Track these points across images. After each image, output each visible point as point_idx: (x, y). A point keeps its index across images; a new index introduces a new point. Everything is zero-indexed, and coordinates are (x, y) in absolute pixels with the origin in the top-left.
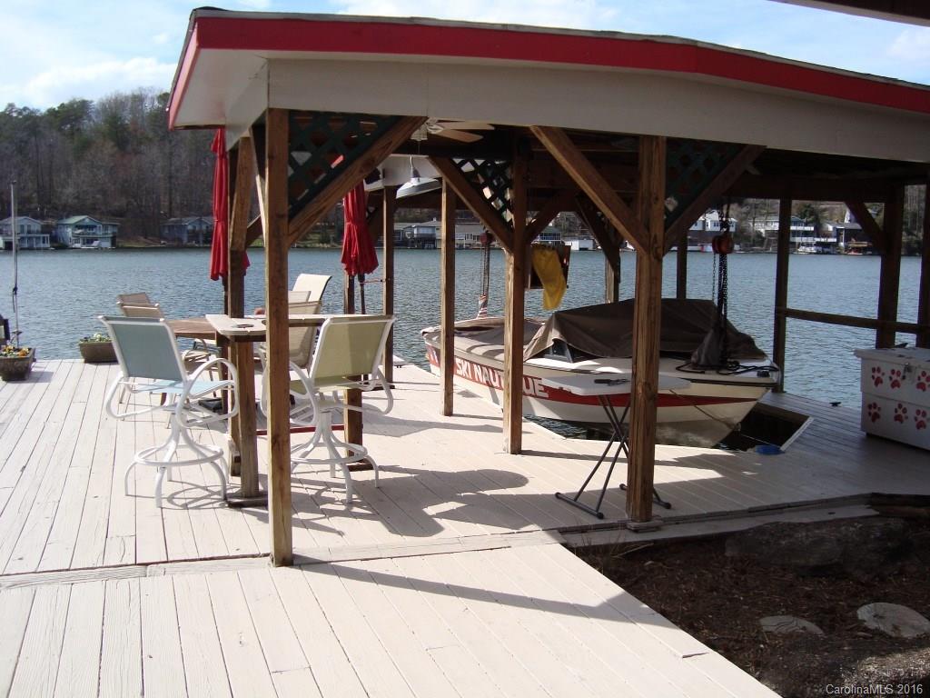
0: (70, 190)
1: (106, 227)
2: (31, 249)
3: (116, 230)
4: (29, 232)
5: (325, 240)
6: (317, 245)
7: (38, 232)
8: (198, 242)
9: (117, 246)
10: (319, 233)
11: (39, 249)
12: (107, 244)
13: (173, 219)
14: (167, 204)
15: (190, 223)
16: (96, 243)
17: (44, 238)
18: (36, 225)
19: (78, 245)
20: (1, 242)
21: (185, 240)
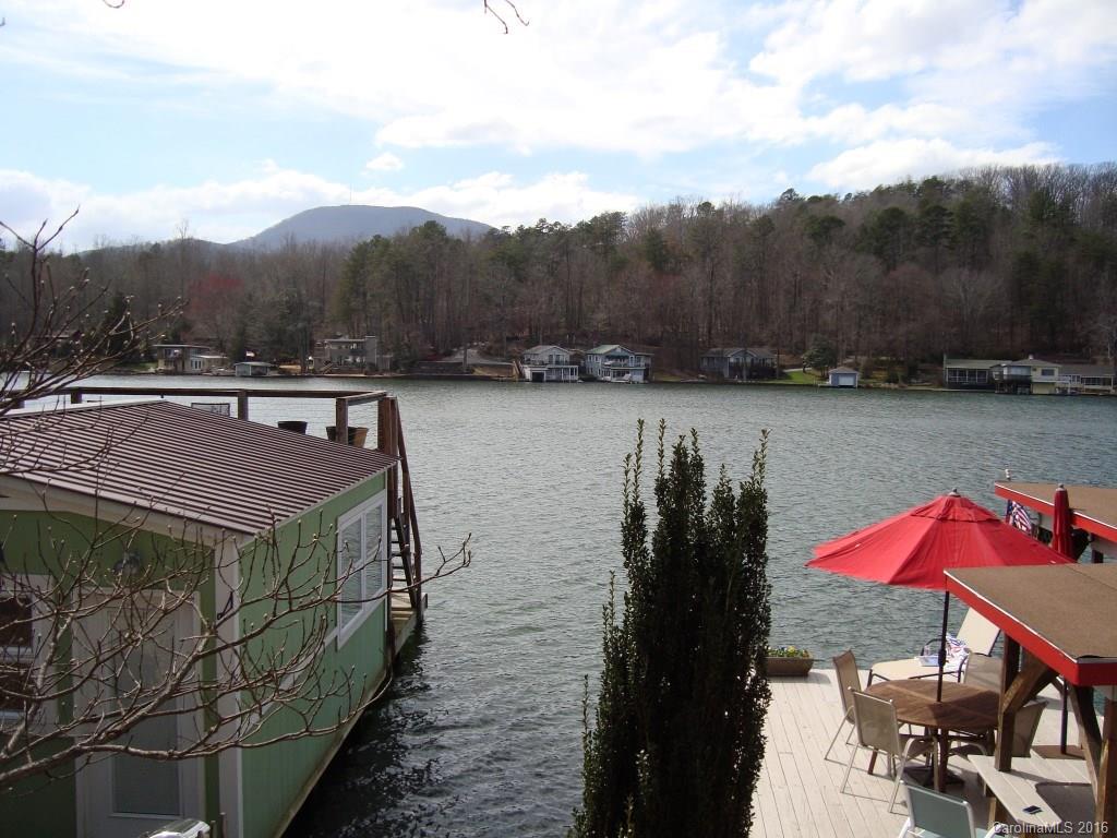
0: (601, 316)
1: (638, 358)
2: (558, 381)
3: (649, 362)
4: (557, 363)
5: (893, 379)
6: (883, 385)
7: (566, 363)
8: (741, 377)
9: (651, 380)
10: (885, 370)
11: (567, 381)
12: (639, 378)
13: (714, 350)
14: (706, 330)
15: (733, 355)
16: (627, 377)
17: (572, 369)
18: (565, 355)
19: (608, 378)
20: (528, 373)
21: (727, 374)
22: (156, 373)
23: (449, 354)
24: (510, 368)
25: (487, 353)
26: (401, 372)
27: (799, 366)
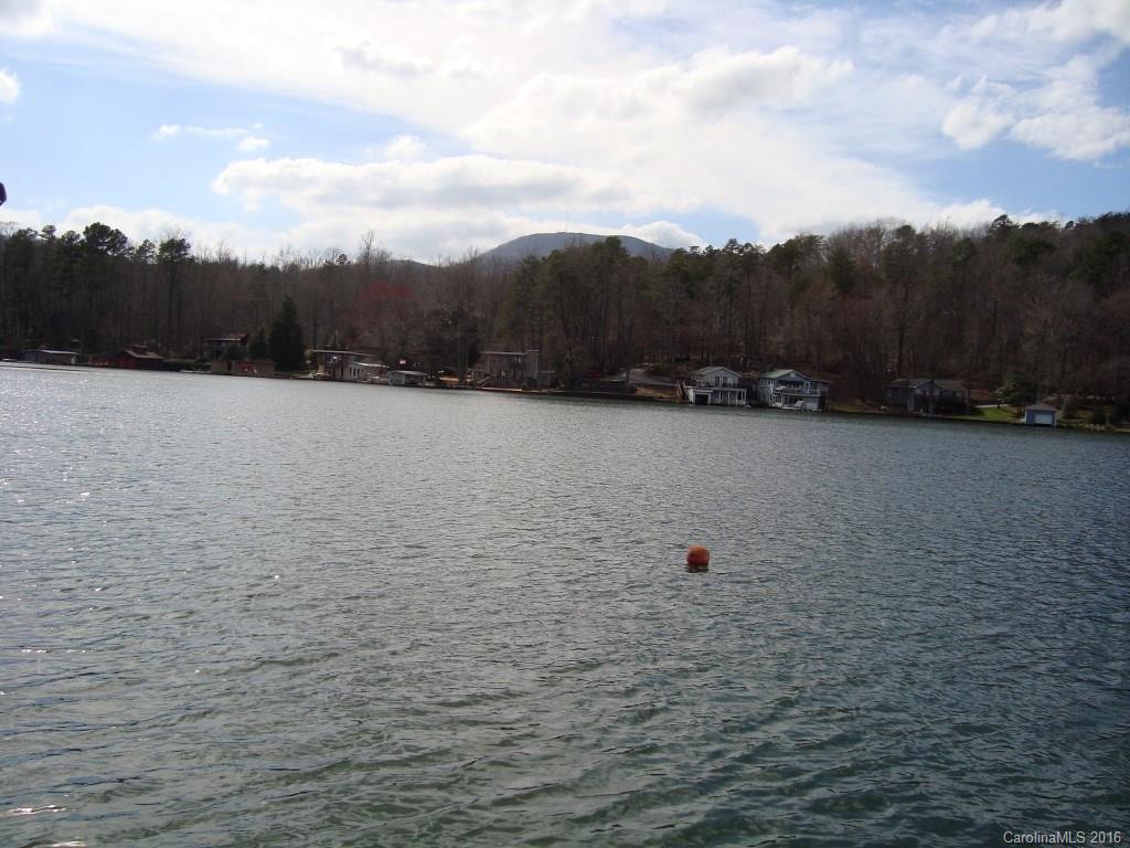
0: (779, 338)
1: (814, 385)
2: (723, 405)
3: (826, 389)
4: (724, 385)
5: (1099, 420)
6: (1087, 426)
7: (734, 386)
8: (927, 411)
9: (826, 409)
10: (1091, 410)
11: (733, 406)
12: (813, 406)
13: (899, 380)
14: (896, 360)
15: (918, 386)
16: (799, 404)
17: (740, 393)
18: (732, 378)
19: (779, 405)
20: (691, 394)
21: (911, 408)
22: (315, 379)
23: (613, 372)
24: (674, 389)
25: (652, 373)
26: (561, 389)
27: (993, 403)
